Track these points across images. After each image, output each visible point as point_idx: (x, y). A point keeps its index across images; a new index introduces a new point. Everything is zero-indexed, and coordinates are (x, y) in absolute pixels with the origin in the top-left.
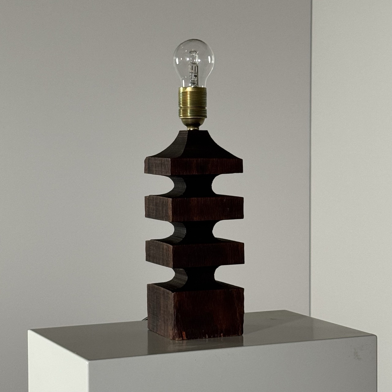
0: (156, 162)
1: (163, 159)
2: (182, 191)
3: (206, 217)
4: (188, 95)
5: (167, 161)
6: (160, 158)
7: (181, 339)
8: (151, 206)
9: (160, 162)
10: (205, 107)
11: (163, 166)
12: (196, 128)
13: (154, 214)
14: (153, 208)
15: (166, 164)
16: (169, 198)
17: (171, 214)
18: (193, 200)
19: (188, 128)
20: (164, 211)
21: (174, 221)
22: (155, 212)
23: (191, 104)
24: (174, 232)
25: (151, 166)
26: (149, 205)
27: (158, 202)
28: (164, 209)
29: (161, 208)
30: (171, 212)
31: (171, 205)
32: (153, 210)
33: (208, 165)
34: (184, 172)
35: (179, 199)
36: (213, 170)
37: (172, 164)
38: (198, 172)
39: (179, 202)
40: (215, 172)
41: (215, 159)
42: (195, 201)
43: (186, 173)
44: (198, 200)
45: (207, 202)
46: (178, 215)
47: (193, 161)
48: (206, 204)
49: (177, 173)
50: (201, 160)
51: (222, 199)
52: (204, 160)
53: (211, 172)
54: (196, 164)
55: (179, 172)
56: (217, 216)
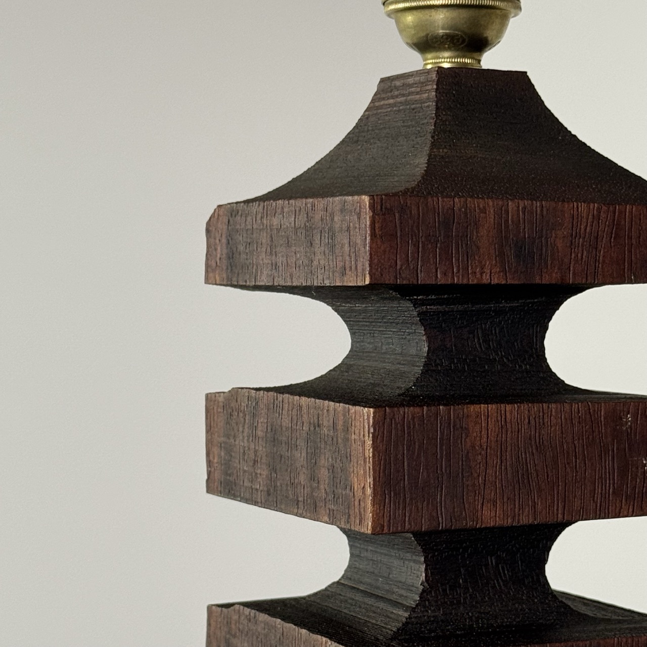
0: (275, 221)
1: (320, 203)
2: (403, 368)
3: (539, 507)
5: (342, 211)
6: (300, 203)
8: (241, 442)
9: (302, 219)
11: (317, 241)
12: (468, 61)
13: (260, 484)
14: (256, 451)
15: (337, 226)
16: (358, 408)
17: (369, 491)
18: (478, 415)
19: (425, 60)
20: (324, 474)
21: (386, 530)
22: (263, 471)
24: (349, 567)
25: (241, 248)
26: (228, 436)
27: (286, 422)
28: (322, 462)
29: (301, 456)
30: (370, 480)
31: (369, 442)
32: (255, 462)
33: (554, 235)
34: (434, 271)
35: (408, 413)
36: (577, 261)
37: (377, 225)
38: (503, 271)
39: (409, 427)
40: (586, 272)
41: (586, 205)
42: (490, 423)
43: (445, 274)
44: (503, 417)
45: (546, 425)
46: (404, 499)
47: (483, 211)
48: (541, 437)
49: (403, 276)
50: (522, 208)
51: (618, 412)
52: (537, 211)
53: (568, 271)
54: (495, 228)
55: (412, 267)
56: (594, 500)
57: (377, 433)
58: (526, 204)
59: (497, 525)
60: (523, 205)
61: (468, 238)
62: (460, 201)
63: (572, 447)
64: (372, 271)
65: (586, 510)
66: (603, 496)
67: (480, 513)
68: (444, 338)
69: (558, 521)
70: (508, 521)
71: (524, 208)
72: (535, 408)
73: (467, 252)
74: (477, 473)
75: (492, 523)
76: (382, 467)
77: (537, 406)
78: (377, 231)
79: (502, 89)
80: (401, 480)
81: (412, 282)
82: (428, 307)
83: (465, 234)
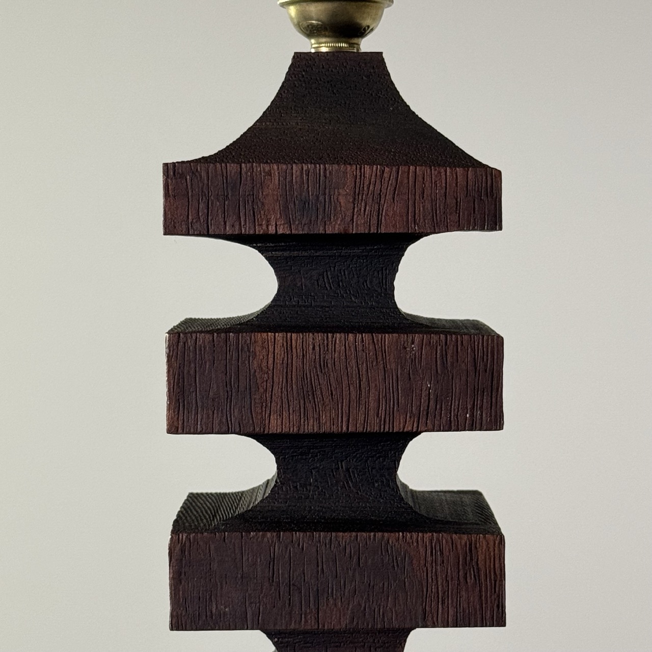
3: (324, 419)
18: (265, 341)
21: (180, 431)
33: (336, 193)
34: (223, 223)
35: (199, 338)
36: (360, 214)
37: (170, 187)
38: (287, 223)
39: (200, 350)
40: (368, 224)
41: (368, 167)
42: (276, 348)
43: (233, 226)
44: (289, 343)
45: (330, 351)
46: (196, 407)
47: (269, 174)
48: (326, 361)
49: (195, 228)
50: (306, 171)
51: (402, 343)
52: (320, 173)
53: (351, 222)
54: (279, 188)
55: (202, 221)
56: (378, 416)
57: (171, 354)
58: (309, 167)
59: (283, 432)
60: (307, 168)
61: (255, 197)
62: (246, 167)
63: (355, 370)
64: (166, 224)
65: (370, 424)
66: (387, 413)
67: (267, 422)
68: (294, 278)
69: (343, 431)
70: (293, 430)
71: (308, 171)
72: (320, 337)
73: (253, 207)
74: (263, 389)
75: (278, 430)
76: (176, 381)
77: (321, 336)
78: (170, 192)
79: (352, 69)
80: (193, 392)
81: (203, 232)
82: (273, 253)
83: (251, 193)
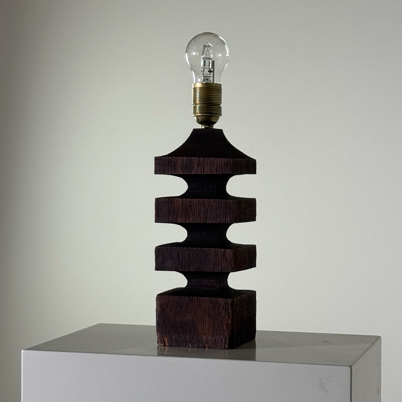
4: (197, 92)
7: (163, 344)
10: (220, 104)
23: (200, 101)
33: (194, 164)
35: (162, 199)
39: (162, 202)
40: (201, 172)
41: (201, 158)
43: (170, 172)
45: (192, 203)
46: (161, 216)
47: (179, 159)
53: (197, 171)
54: (181, 163)
55: (163, 171)
58: (188, 158)
61: (175, 165)
62: (174, 158)
63: (198, 208)
64: (155, 172)
67: (177, 220)
69: (195, 223)
73: (175, 168)
74: (177, 212)
80: (161, 212)
